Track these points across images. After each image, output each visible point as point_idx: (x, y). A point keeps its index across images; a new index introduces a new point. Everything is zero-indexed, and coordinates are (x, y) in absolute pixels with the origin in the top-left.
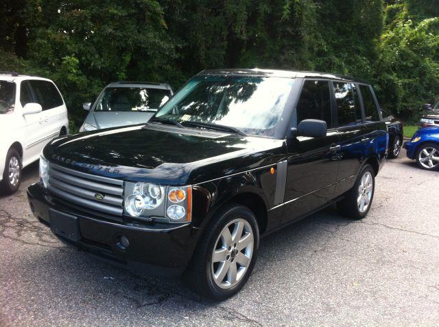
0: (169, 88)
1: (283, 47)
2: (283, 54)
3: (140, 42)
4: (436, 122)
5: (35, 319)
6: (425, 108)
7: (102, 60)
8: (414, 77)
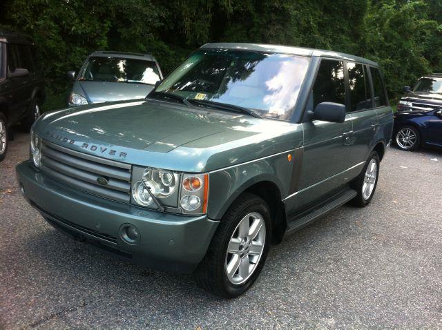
0: (154, 60)
1: (269, 22)
2: (269, 29)
3: (121, 9)
4: (414, 105)
5: (16, 276)
6: (405, 90)
7: (83, 25)
8: (397, 59)
